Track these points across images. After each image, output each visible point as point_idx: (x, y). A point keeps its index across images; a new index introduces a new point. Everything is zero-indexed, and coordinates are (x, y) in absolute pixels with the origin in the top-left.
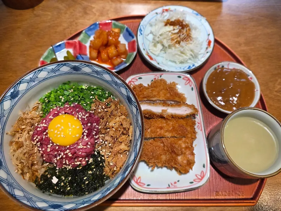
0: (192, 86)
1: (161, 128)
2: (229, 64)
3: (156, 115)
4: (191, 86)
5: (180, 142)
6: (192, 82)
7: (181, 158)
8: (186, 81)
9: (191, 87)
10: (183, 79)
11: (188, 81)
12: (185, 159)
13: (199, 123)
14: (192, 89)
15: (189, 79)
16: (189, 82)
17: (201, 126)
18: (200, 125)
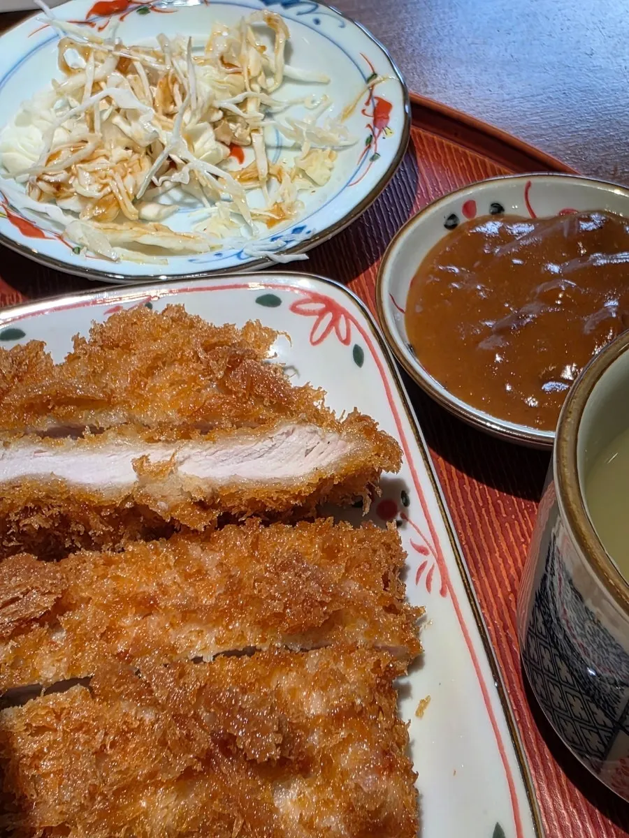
0: (357, 339)
1: (147, 606)
2: (529, 185)
3: (98, 509)
4: (346, 342)
5: (286, 681)
6: (348, 317)
7: (301, 802)
8: (315, 318)
9: (351, 348)
10: (294, 308)
11: (329, 317)
12: (327, 803)
13: (422, 551)
14: (358, 356)
15: (330, 306)
16: (334, 322)
17: (440, 560)
18: (431, 559)
